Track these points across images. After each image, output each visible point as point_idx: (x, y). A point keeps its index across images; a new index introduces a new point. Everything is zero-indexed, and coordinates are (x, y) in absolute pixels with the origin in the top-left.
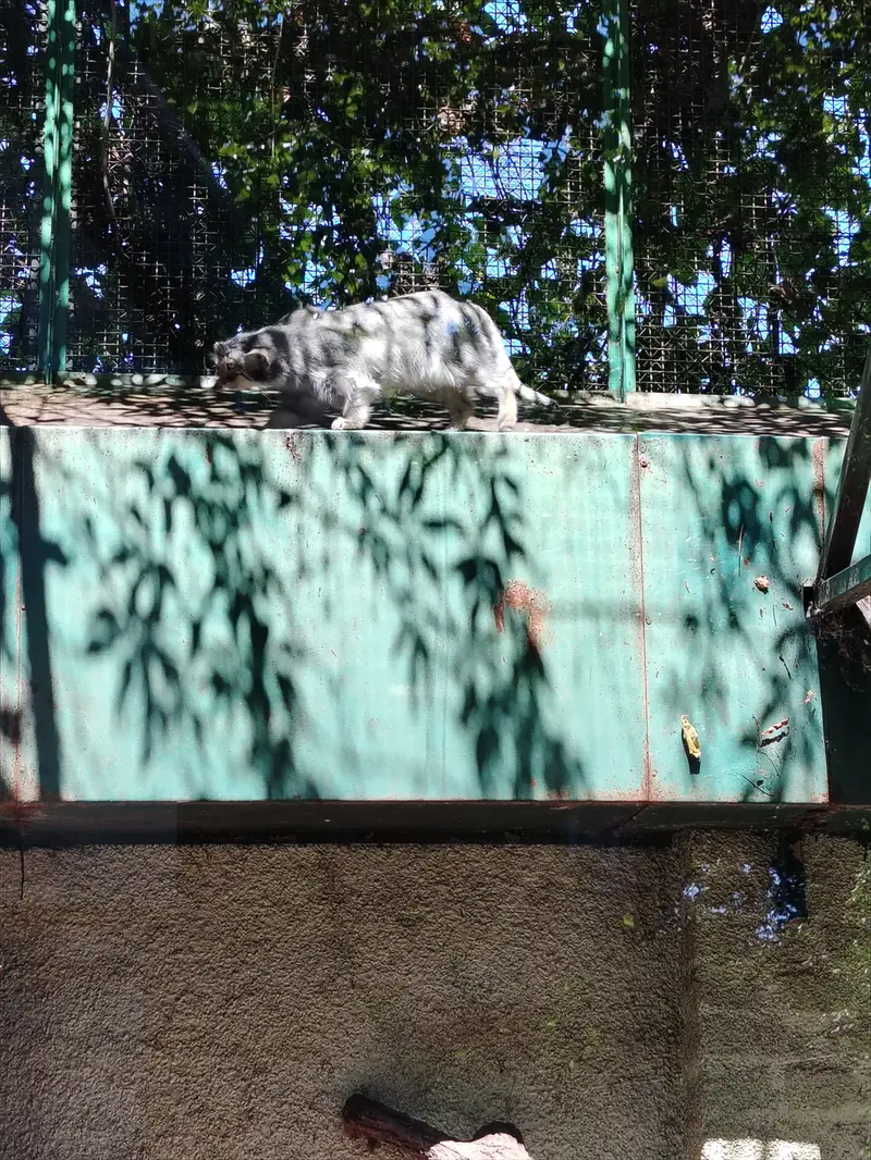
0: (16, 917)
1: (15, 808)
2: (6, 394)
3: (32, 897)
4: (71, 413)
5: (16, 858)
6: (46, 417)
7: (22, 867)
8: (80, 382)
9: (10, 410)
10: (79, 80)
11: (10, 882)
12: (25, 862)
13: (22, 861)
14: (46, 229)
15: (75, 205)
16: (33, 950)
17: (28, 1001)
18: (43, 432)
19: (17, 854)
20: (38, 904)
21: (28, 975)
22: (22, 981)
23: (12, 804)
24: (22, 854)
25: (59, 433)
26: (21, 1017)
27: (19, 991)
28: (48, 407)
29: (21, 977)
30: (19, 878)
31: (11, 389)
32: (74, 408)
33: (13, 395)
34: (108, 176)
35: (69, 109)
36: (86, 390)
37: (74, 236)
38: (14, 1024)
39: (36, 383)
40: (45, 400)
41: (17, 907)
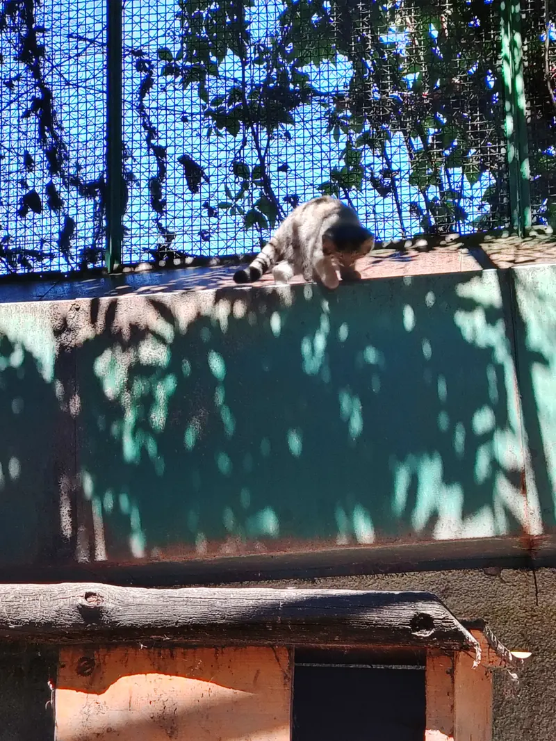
0: (535, 618)
1: (528, 540)
2: (489, 246)
3: (544, 603)
4: (538, 255)
5: (530, 576)
6: (521, 259)
7: (535, 582)
8: (541, 232)
9: (494, 257)
10: (524, 16)
11: (528, 594)
12: (537, 579)
13: (535, 578)
14: (509, 125)
15: (529, 106)
16: (549, 642)
17: (549, 678)
18: (522, 270)
19: (531, 573)
20: (549, 609)
21: (547, 659)
22: (544, 664)
23: (527, 537)
24: (534, 573)
25: (534, 270)
26: (546, 690)
27: (542, 671)
28: (520, 252)
29: (543, 661)
30: (534, 590)
31: (492, 242)
32: (540, 251)
33: (495, 247)
34: (550, 82)
35: (518, 37)
36: (547, 237)
37: (530, 128)
38: (541, 695)
39: (510, 236)
40: (518, 247)
41: (534, 611)
